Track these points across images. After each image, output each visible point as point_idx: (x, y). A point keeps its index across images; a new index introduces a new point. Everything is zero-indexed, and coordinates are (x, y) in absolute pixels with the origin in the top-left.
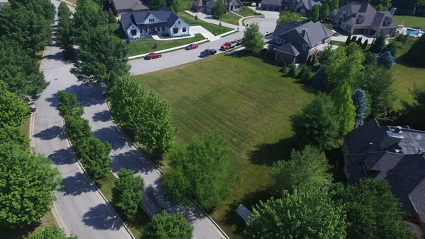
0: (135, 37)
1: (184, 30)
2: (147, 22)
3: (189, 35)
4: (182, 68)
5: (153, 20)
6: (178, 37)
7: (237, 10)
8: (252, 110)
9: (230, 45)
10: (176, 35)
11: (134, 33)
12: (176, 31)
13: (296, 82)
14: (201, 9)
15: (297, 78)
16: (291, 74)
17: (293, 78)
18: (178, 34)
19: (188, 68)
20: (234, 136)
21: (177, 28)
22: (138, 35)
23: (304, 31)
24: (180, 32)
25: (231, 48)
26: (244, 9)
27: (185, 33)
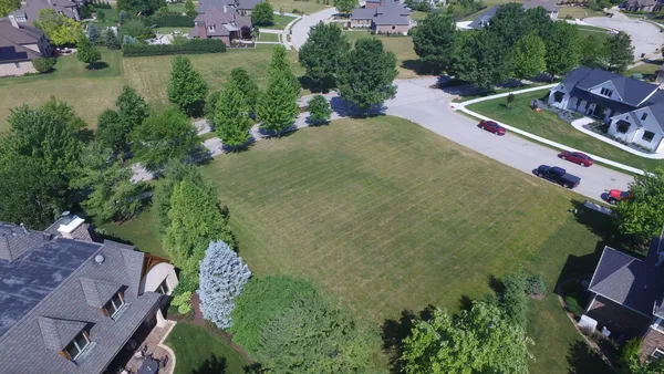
1: (648, 136)
2: (596, 91)
3: (650, 151)
5: (608, 92)
6: (617, 140)
10: (619, 135)
11: (559, 97)
12: (623, 127)
21: (629, 125)
22: (564, 104)
27: (645, 144)
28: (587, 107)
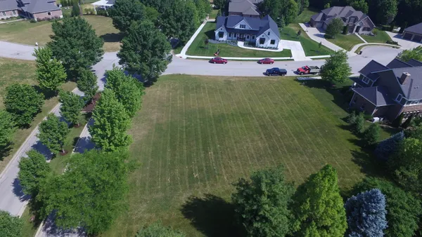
0: (221, 39)
1: (273, 42)
2: (237, 27)
3: (276, 49)
4: (233, 80)
5: (244, 26)
6: (263, 48)
7: (366, 32)
8: (253, 151)
9: (309, 69)
10: (261, 45)
11: (221, 35)
12: (262, 41)
13: (351, 141)
14: (317, 24)
15: (359, 135)
16: (353, 128)
17: (354, 133)
18: (264, 45)
19: (240, 81)
20: (201, 170)
21: (264, 39)
22: (225, 38)
23: (404, 76)
24: (268, 43)
25: (309, 73)
26: (375, 33)
27: (272, 46)
28: (235, 36)
